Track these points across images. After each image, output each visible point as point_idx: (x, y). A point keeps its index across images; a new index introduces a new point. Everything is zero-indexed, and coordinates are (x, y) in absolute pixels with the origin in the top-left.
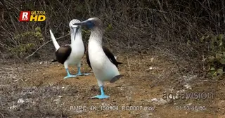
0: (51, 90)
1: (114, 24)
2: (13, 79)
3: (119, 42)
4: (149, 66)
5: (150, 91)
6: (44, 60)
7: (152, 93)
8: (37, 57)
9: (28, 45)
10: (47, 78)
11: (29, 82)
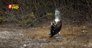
0: (38, 41)
1: (67, 11)
2: (22, 36)
3: (69, 19)
4: (83, 30)
5: (83, 41)
6: (35, 27)
7: (84, 42)
8: (32, 26)
9: (28, 20)
10: (36, 35)
11: (28, 37)
